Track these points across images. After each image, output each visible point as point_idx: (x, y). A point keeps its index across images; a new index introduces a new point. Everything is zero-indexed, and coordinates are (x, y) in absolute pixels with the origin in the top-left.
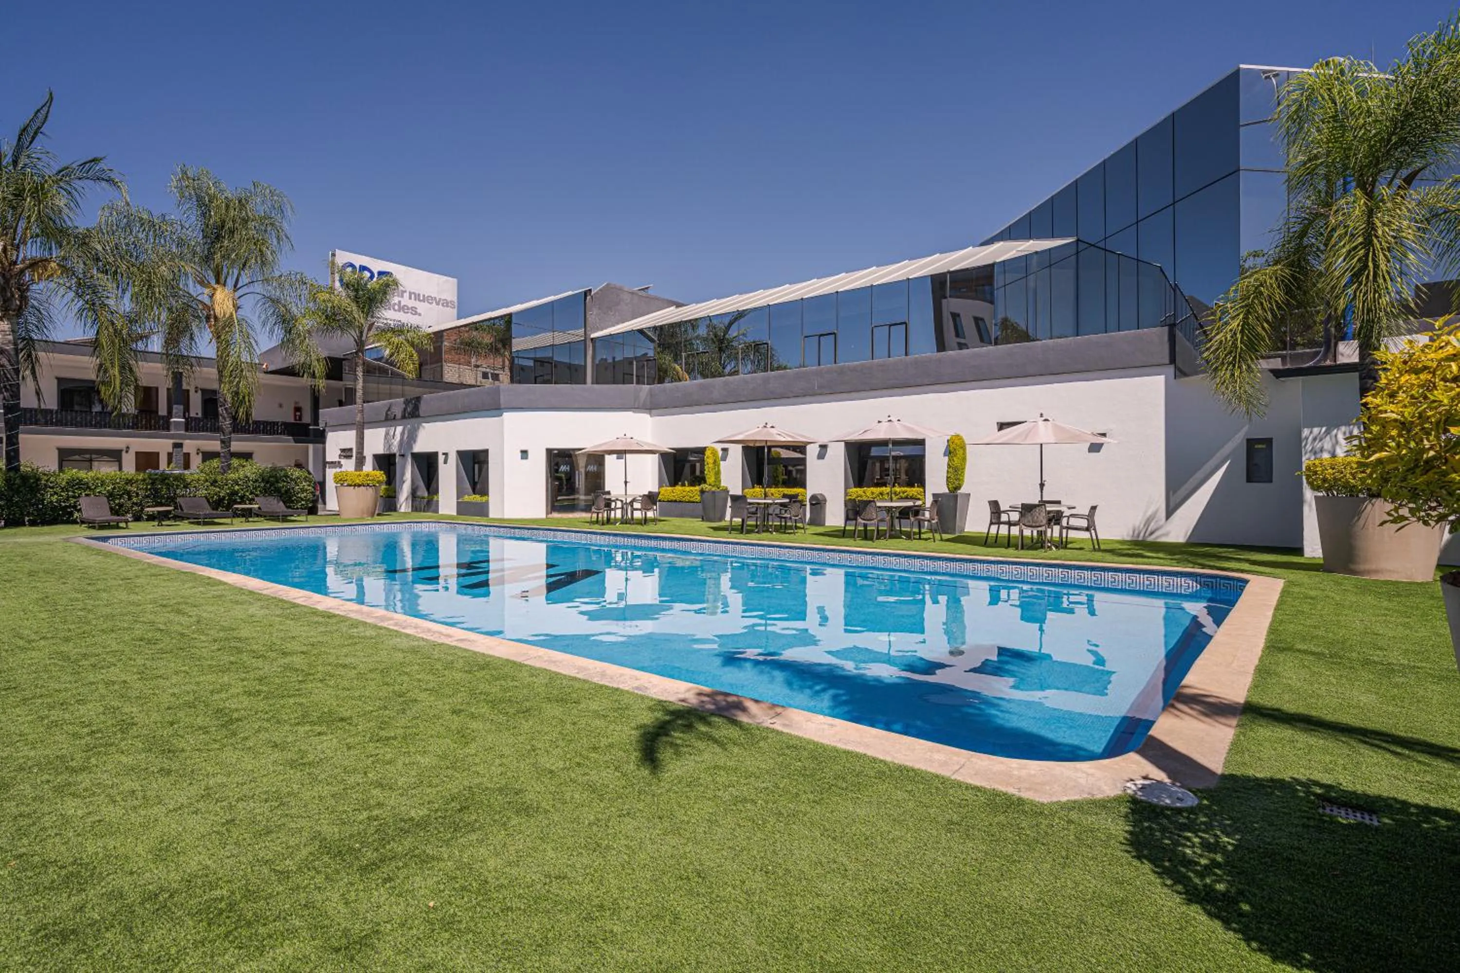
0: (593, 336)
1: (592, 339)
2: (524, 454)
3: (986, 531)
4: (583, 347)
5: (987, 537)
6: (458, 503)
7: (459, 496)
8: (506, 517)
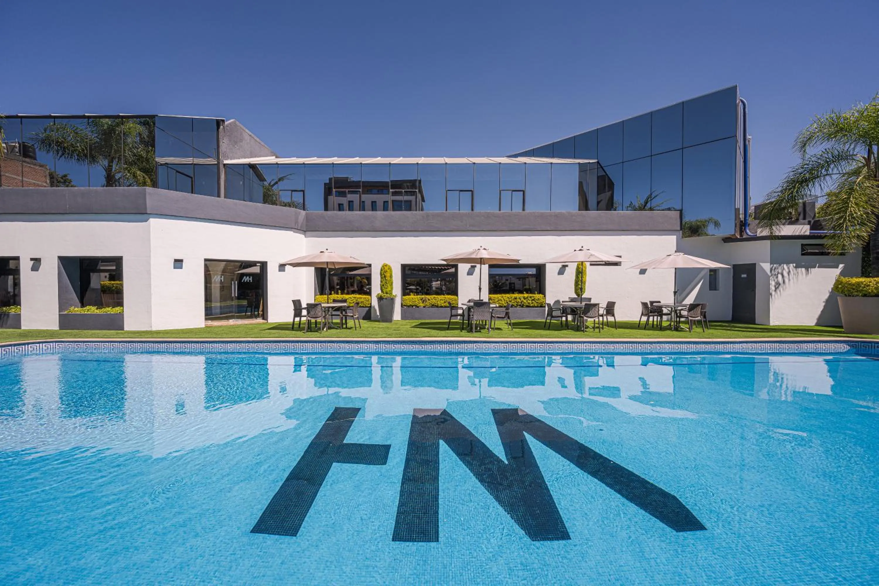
0: (226, 162)
1: (224, 165)
2: (178, 263)
3: (638, 320)
4: (216, 170)
5: (639, 323)
6: (60, 315)
7: (61, 308)
8: (154, 329)
